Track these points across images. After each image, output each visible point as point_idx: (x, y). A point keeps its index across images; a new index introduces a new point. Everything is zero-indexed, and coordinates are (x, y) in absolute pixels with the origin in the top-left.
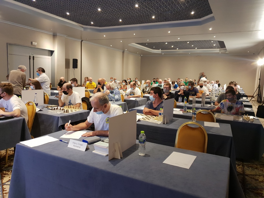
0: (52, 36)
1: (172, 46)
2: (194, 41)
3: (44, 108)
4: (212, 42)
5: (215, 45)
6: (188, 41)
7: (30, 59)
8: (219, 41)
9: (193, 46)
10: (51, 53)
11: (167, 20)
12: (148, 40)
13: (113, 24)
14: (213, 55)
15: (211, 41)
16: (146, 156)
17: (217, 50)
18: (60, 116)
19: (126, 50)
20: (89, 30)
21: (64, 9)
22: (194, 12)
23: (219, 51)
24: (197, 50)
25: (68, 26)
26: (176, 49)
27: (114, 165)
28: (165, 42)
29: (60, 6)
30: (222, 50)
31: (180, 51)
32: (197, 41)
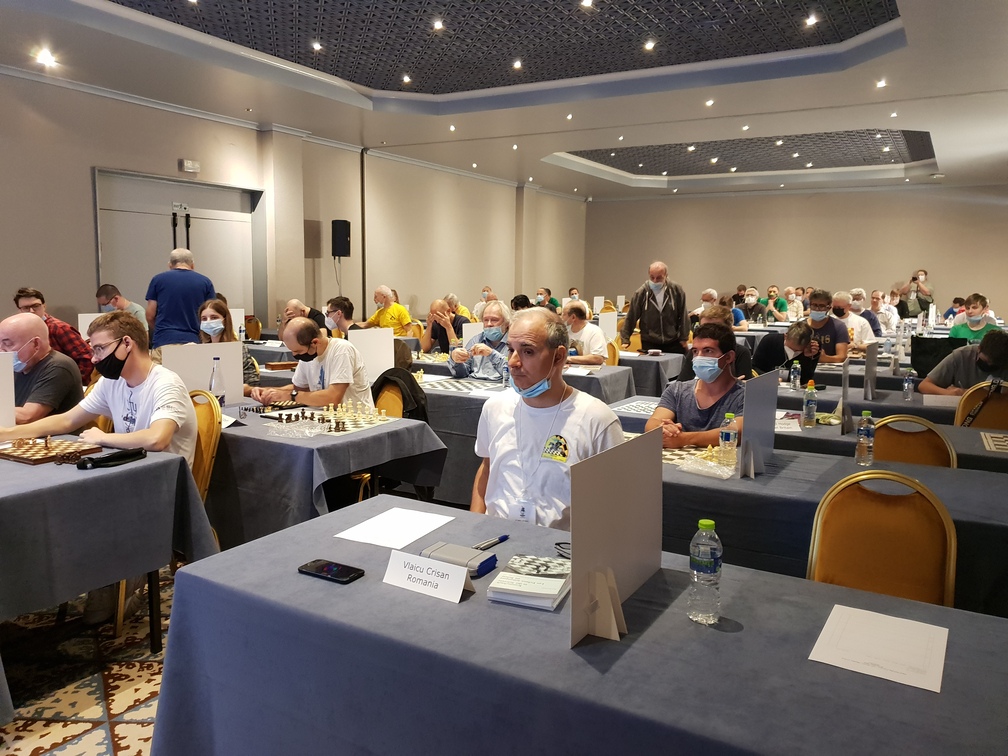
0: (255, 133)
1: (714, 161)
2: (803, 136)
3: (247, 412)
4: (879, 136)
5: (887, 149)
6: (778, 139)
7: (175, 225)
8: (905, 133)
9: (796, 155)
10: (253, 198)
11: (701, 56)
12: (621, 138)
13: (485, 81)
14: (879, 189)
15: (871, 133)
16: (723, 624)
17: (896, 171)
18: (315, 446)
19: (531, 179)
20: (392, 108)
21: (303, 27)
22: (817, 17)
23: (901, 175)
24: (811, 173)
25: (313, 92)
26: (729, 171)
27: (604, 671)
28: (687, 142)
29: (290, 17)
30: (918, 170)
31: (745, 177)
32: (817, 135)
